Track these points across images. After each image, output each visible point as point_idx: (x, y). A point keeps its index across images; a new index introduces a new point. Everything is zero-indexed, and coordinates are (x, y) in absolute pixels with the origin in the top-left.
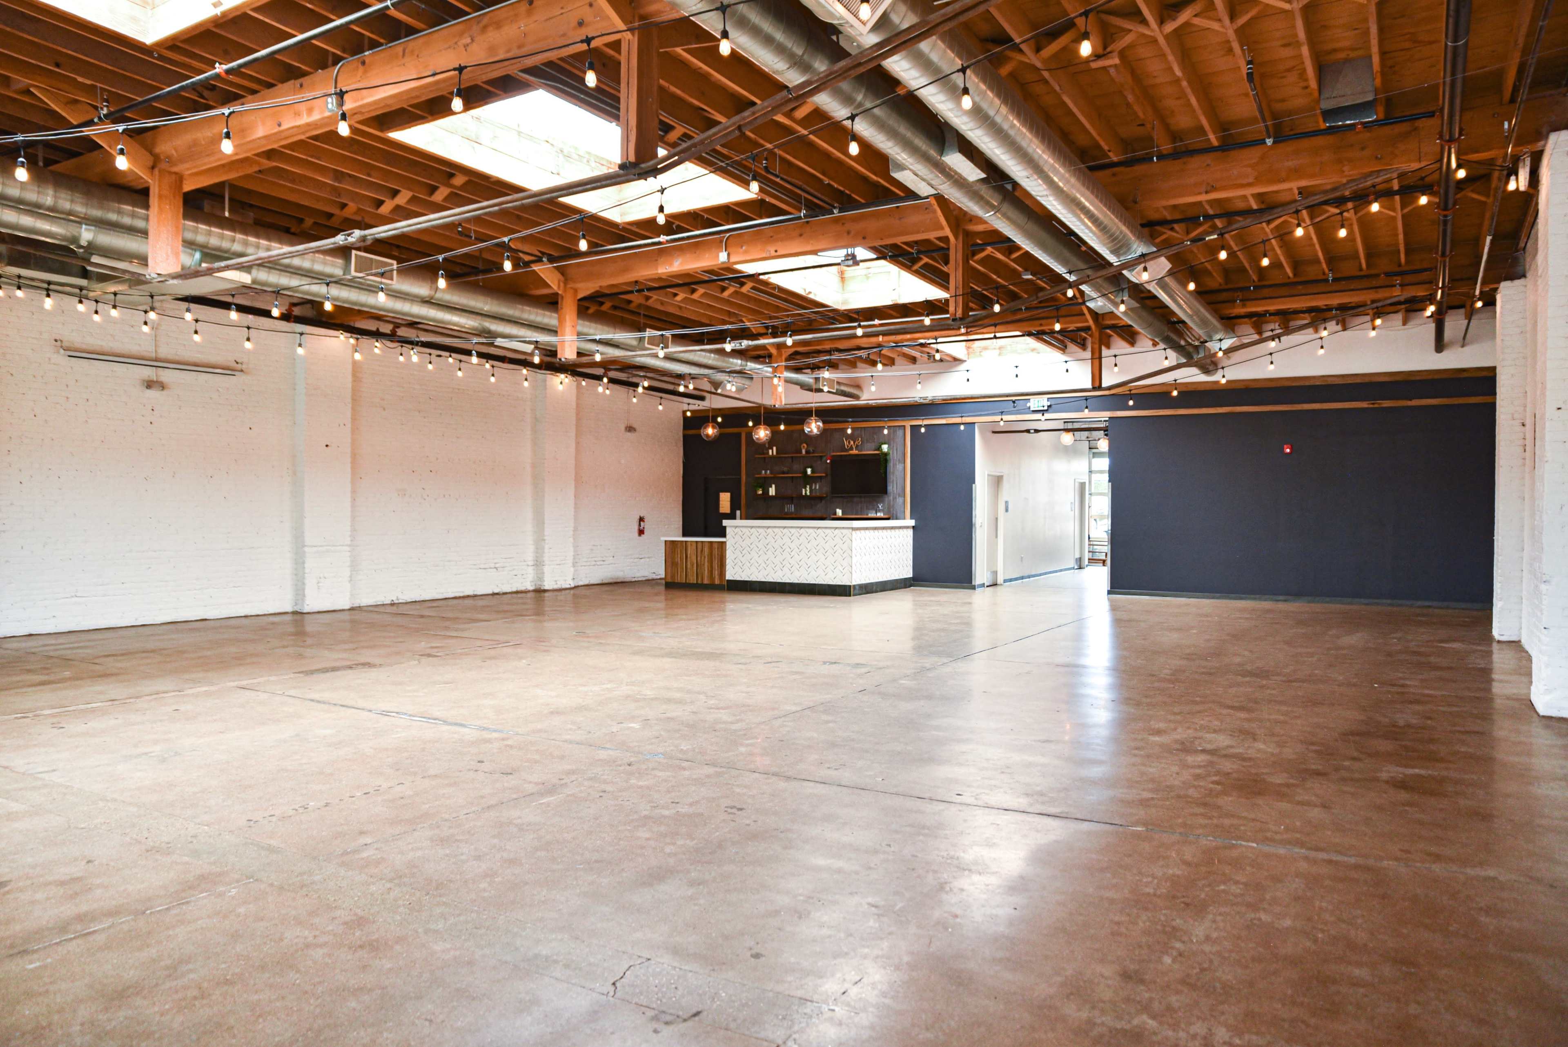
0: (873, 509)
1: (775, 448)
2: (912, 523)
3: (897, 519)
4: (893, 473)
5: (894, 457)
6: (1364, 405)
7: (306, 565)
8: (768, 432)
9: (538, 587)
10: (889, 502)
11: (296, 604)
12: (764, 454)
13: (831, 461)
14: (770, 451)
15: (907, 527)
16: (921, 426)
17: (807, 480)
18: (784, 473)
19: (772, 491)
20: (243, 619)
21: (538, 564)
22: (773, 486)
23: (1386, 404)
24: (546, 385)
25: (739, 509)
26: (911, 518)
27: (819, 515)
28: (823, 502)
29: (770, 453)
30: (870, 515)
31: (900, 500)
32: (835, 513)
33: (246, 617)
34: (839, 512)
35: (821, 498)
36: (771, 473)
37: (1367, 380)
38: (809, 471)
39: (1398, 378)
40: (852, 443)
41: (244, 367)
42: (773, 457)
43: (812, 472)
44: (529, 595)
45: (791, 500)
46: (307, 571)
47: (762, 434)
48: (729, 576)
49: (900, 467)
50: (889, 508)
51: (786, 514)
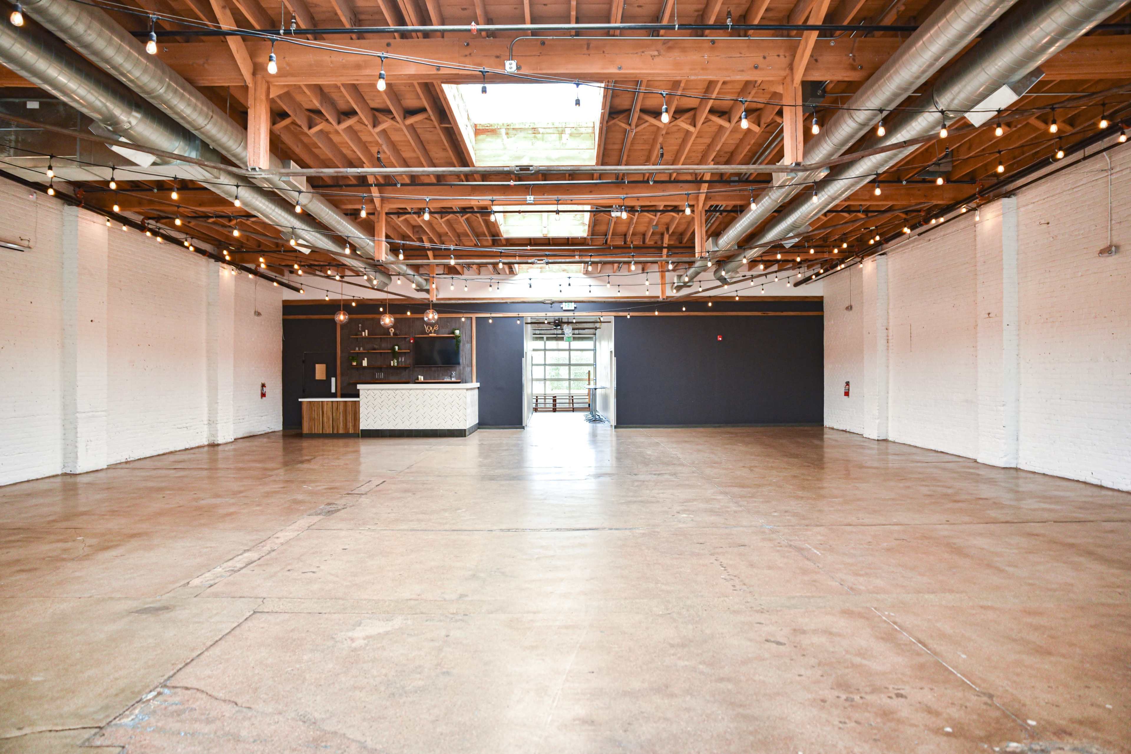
0: (447, 375)
1: (367, 331)
2: (478, 385)
3: (466, 382)
4: (463, 350)
5: (464, 339)
6: (759, 314)
7: (78, 430)
8: (392, 319)
9: (211, 442)
10: (460, 370)
11: (64, 467)
12: (356, 335)
13: (414, 342)
14: (363, 333)
15: (474, 389)
16: (489, 318)
17: (395, 355)
18: (375, 349)
19: (365, 363)
20: (26, 484)
21: (212, 422)
22: (366, 359)
23: (771, 314)
24: (218, 276)
25: (335, 376)
26: (477, 382)
27: (404, 380)
28: (407, 371)
29: (363, 335)
30: (446, 380)
31: (468, 369)
32: (418, 379)
33: (28, 481)
34: (421, 378)
35: (405, 368)
36: (364, 350)
37: (760, 300)
38: (397, 348)
39: (777, 300)
40: (431, 328)
41: (31, 244)
42: (365, 338)
43: (399, 349)
44: (206, 449)
45: (380, 369)
46: (79, 435)
47: (387, 320)
48: (362, 427)
49: (468, 346)
50: (460, 374)
51: (377, 379)
